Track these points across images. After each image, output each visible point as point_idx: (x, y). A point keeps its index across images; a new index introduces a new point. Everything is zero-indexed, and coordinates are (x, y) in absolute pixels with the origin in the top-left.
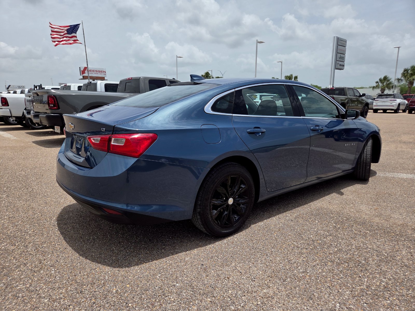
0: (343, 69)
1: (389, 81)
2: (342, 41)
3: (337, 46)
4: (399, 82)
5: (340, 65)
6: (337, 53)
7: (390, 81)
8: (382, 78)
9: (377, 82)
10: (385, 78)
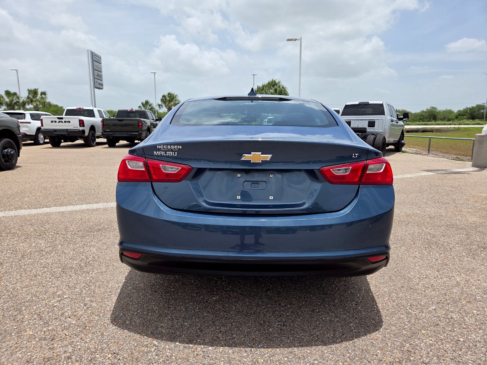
0: (102, 89)
1: (150, 105)
2: (97, 56)
3: (93, 62)
4: (160, 107)
5: (99, 84)
6: (94, 70)
7: (152, 105)
8: (144, 102)
9: (140, 107)
10: (147, 102)
